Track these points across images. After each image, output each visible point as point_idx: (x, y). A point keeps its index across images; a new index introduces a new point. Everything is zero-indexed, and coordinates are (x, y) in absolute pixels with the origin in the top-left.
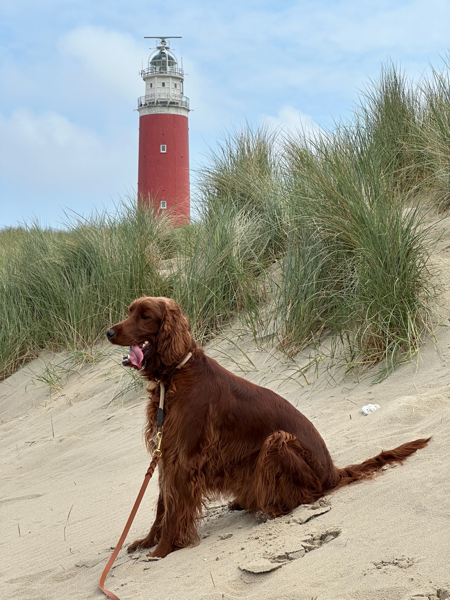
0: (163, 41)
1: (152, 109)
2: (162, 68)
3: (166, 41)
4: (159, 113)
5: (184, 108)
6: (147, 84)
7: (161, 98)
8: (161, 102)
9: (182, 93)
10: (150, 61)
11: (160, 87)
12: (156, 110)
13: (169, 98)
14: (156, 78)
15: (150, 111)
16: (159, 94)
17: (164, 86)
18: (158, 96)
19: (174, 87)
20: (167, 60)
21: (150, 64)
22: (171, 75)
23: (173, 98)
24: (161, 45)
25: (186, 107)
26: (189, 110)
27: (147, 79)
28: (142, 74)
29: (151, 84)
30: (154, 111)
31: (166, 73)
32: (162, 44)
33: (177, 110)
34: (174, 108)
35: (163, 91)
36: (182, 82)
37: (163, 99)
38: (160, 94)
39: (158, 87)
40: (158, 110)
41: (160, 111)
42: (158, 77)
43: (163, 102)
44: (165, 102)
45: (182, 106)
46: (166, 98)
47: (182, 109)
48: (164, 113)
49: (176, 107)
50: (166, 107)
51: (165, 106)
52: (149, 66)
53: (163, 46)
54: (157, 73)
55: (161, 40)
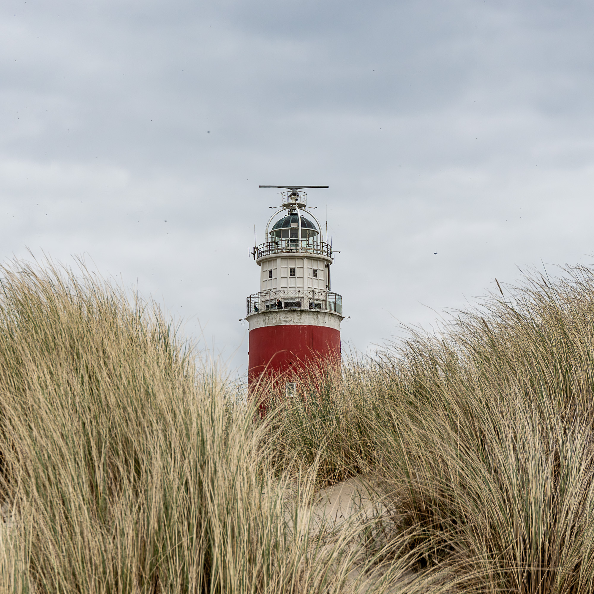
0: (294, 194)
1: (270, 317)
2: (291, 241)
3: (299, 193)
4: (284, 324)
5: (330, 314)
6: (263, 271)
7: (286, 296)
8: (287, 305)
9: (328, 287)
10: (270, 230)
11: (286, 276)
12: (278, 319)
13: (301, 296)
14: (279, 260)
15: (267, 321)
16: (283, 289)
17: (294, 275)
18: (282, 293)
19: (312, 275)
20: (300, 228)
21: (269, 236)
22: (305, 255)
23: (310, 296)
24: (291, 201)
25: (333, 312)
26: (341, 318)
27: (263, 262)
28: (254, 254)
29: (271, 272)
30: (274, 322)
31: (298, 251)
32: (292, 199)
33: (317, 318)
34: (311, 314)
35: (292, 283)
36: (327, 266)
37: (292, 298)
38: (285, 289)
39: (282, 276)
40: (282, 319)
41: (284, 321)
42: (283, 258)
43: (291, 303)
44: (294, 303)
45: (327, 311)
46: (297, 296)
47: (327, 315)
48: (291, 323)
49: (315, 312)
50: (295, 314)
51: (294, 311)
52: (267, 238)
53: (294, 202)
54: (282, 252)
55: (290, 192)
